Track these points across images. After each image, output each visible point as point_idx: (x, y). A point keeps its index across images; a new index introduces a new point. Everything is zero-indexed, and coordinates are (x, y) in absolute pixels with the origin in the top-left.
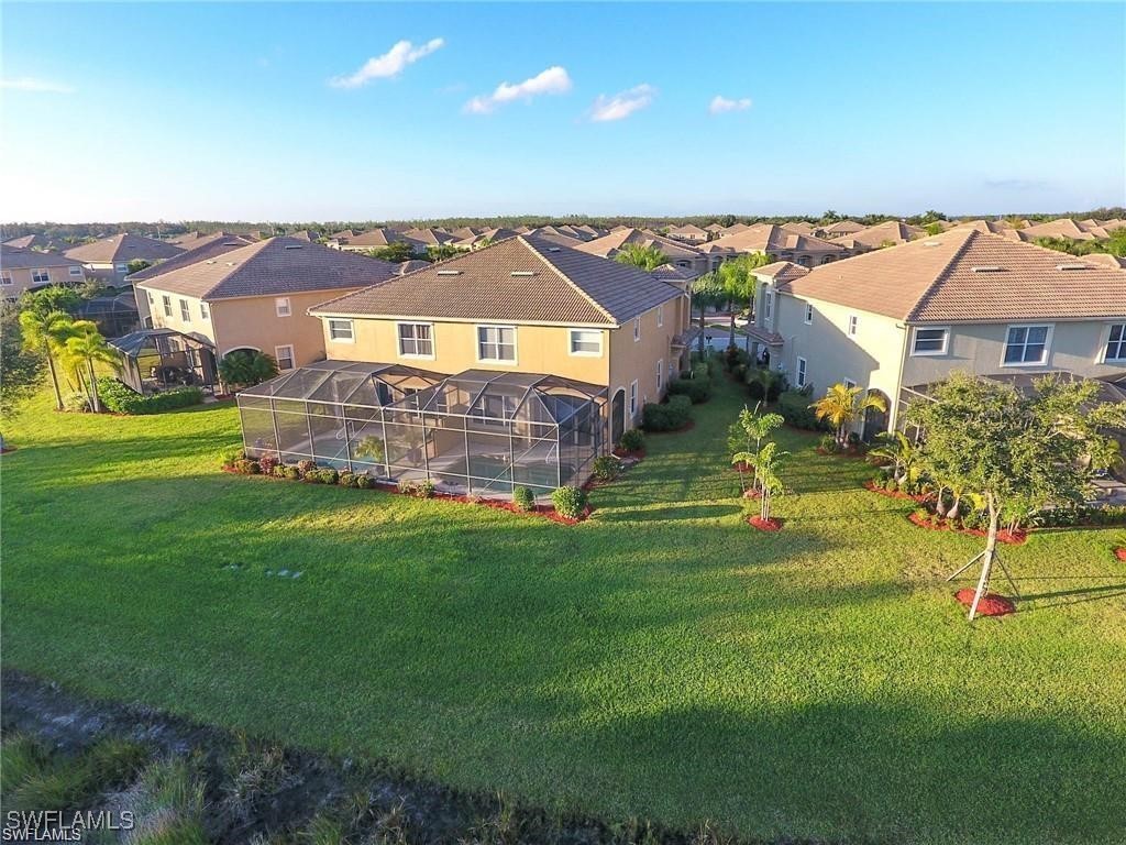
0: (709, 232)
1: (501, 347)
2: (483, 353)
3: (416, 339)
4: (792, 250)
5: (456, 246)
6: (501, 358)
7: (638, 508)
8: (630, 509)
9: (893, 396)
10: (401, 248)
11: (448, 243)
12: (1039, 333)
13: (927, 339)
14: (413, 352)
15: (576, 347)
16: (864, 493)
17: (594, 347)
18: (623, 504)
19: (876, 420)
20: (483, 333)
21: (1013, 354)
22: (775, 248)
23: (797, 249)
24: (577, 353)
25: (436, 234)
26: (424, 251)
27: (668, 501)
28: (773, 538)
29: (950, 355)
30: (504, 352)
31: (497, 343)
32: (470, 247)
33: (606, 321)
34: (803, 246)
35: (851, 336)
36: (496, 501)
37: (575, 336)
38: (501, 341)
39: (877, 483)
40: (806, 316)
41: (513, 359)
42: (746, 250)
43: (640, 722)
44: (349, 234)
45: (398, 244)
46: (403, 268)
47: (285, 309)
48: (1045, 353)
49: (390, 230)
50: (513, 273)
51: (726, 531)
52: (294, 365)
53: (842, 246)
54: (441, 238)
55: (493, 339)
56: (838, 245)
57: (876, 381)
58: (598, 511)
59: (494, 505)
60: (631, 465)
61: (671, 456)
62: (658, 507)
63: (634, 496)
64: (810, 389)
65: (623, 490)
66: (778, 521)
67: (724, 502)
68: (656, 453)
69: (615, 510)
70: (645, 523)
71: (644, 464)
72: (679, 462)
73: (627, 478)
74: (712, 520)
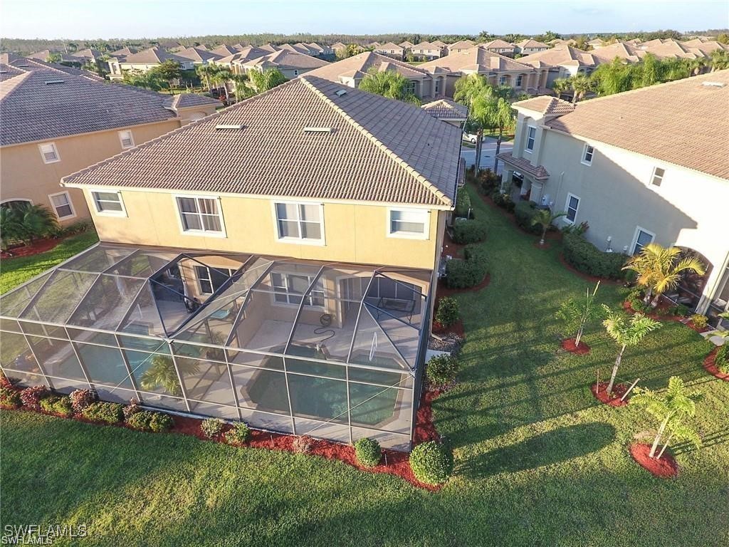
0: (404, 48)
1: (304, 226)
2: (283, 231)
3: (200, 214)
4: (497, 70)
5: (218, 63)
6: (304, 236)
7: (500, 442)
10: (171, 66)
11: (210, 61)
14: (198, 227)
15: (395, 227)
17: (417, 228)
18: (481, 435)
20: (280, 208)
22: (484, 69)
23: (500, 70)
24: (398, 235)
25: (199, 51)
26: (192, 67)
27: (527, 421)
30: (308, 231)
31: (299, 220)
32: (229, 64)
34: (504, 67)
35: (651, 187)
37: (395, 215)
38: (304, 218)
40: (583, 156)
41: (319, 238)
42: (461, 71)
44: (125, 51)
45: (169, 63)
46: (176, 102)
47: (52, 155)
49: (162, 47)
51: (615, 481)
53: (530, 66)
54: (205, 56)
55: (293, 216)
56: (527, 65)
58: (458, 454)
59: (329, 452)
60: (456, 349)
61: (491, 330)
62: (521, 434)
63: (484, 413)
64: (585, 227)
65: (467, 403)
66: (669, 456)
67: (587, 416)
68: (475, 327)
69: (478, 449)
70: (520, 477)
71: (469, 348)
72: (505, 341)
73: (462, 377)
74: (592, 458)
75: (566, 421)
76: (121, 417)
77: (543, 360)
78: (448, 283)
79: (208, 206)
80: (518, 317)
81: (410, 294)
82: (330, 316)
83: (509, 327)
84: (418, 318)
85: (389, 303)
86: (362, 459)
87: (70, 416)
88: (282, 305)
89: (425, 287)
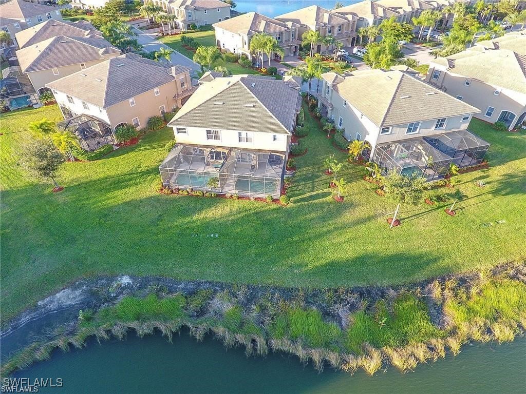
1: (247, 138)
2: (240, 140)
3: (213, 135)
6: (247, 142)
7: (302, 196)
8: (300, 197)
9: (373, 146)
12: (417, 124)
13: (385, 130)
14: (212, 139)
15: (275, 139)
16: (364, 182)
17: (281, 140)
18: (298, 195)
19: (367, 152)
20: (240, 134)
21: (409, 131)
22: (319, 25)
24: (275, 141)
27: (310, 192)
28: (342, 205)
29: (391, 134)
30: (248, 140)
33: (286, 133)
34: (331, 21)
35: (360, 119)
36: (259, 198)
37: (275, 137)
39: (367, 178)
40: (344, 103)
41: (252, 142)
43: (322, 266)
46: (174, 71)
47: (133, 103)
48: (418, 129)
50: (246, 105)
51: (328, 203)
52: (140, 124)
55: (244, 136)
57: (367, 138)
58: (291, 199)
59: (260, 200)
60: (293, 175)
61: (305, 169)
62: (308, 195)
63: (299, 191)
64: (344, 130)
65: (295, 188)
66: (342, 198)
67: (326, 190)
68: (300, 168)
69: (296, 198)
70: (306, 203)
71: (298, 174)
72: (308, 172)
73: (294, 182)
74: (324, 199)
75: (320, 192)
76: (204, 194)
77: (317, 177)
78: (292, 154)
79: (216, 132)
80: (314, 165)
81: (279, 158)
82: (254, 166)
83: (310, 168)
84: (282, 166)
85: (272, 161)
86: (269, 200)
87: (188, 195)
88: (238, 162)
89: (284, 156)
